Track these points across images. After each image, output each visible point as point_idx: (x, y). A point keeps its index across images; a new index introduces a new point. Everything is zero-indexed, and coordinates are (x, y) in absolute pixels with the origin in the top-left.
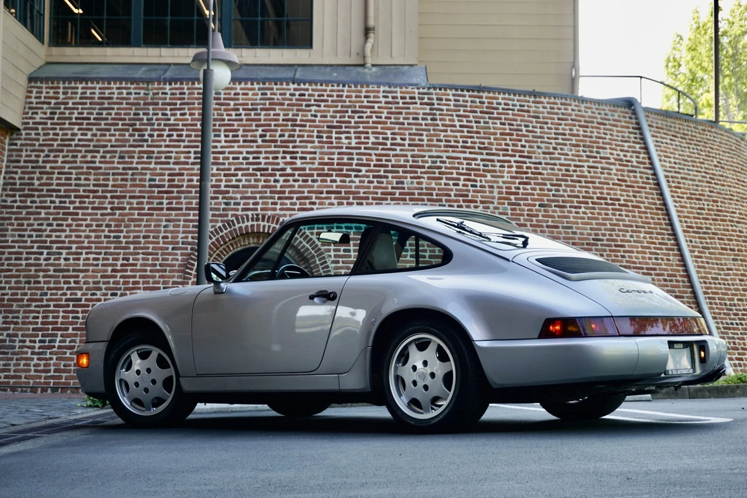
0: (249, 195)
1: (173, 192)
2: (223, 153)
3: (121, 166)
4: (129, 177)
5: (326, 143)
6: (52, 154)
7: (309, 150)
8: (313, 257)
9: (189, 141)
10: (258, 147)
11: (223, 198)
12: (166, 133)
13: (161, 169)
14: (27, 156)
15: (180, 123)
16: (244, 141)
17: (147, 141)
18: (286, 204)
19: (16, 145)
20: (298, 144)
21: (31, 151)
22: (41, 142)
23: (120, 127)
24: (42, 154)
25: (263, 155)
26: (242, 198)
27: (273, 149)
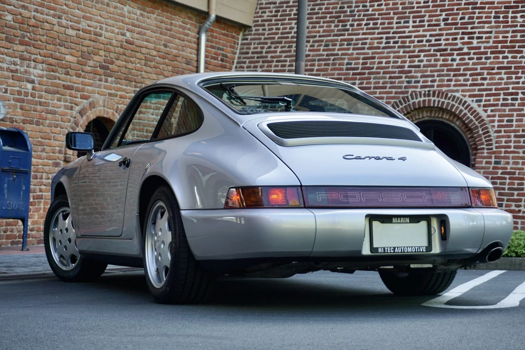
0: (429, 73)
1: (364, 74)
2: (410, 37)
3: (325, 53)
4: (331, 62)
5: (502, 22)
6: (273, 46)
7: (486, 30)
8: (477, 127)
9: (383, 28)
10: (440, 30)
11: (406, 77)
12: (364, 23)
13: (357, 54)
14: (254, 48)
15: (377, 13)
16: (429, 26)
17: (348, 30)
18: (460, 81)
19: (247, 39)
20: (476, 25)
21: (258, 44)
22: (266, 36)
23: (328, 19)
24: (266, 46)
25: (444, 37)
26: (422, 77)
27: (453, 31)
